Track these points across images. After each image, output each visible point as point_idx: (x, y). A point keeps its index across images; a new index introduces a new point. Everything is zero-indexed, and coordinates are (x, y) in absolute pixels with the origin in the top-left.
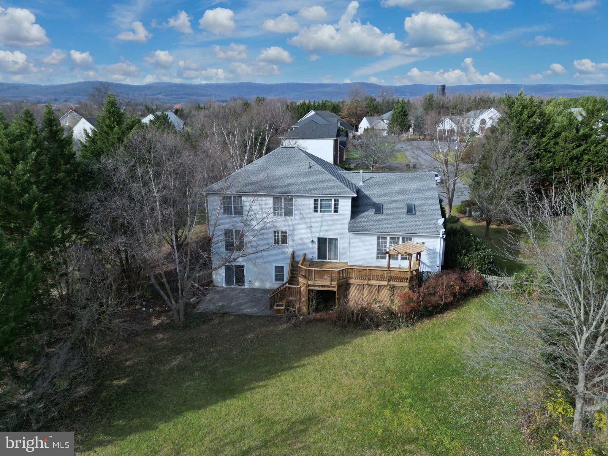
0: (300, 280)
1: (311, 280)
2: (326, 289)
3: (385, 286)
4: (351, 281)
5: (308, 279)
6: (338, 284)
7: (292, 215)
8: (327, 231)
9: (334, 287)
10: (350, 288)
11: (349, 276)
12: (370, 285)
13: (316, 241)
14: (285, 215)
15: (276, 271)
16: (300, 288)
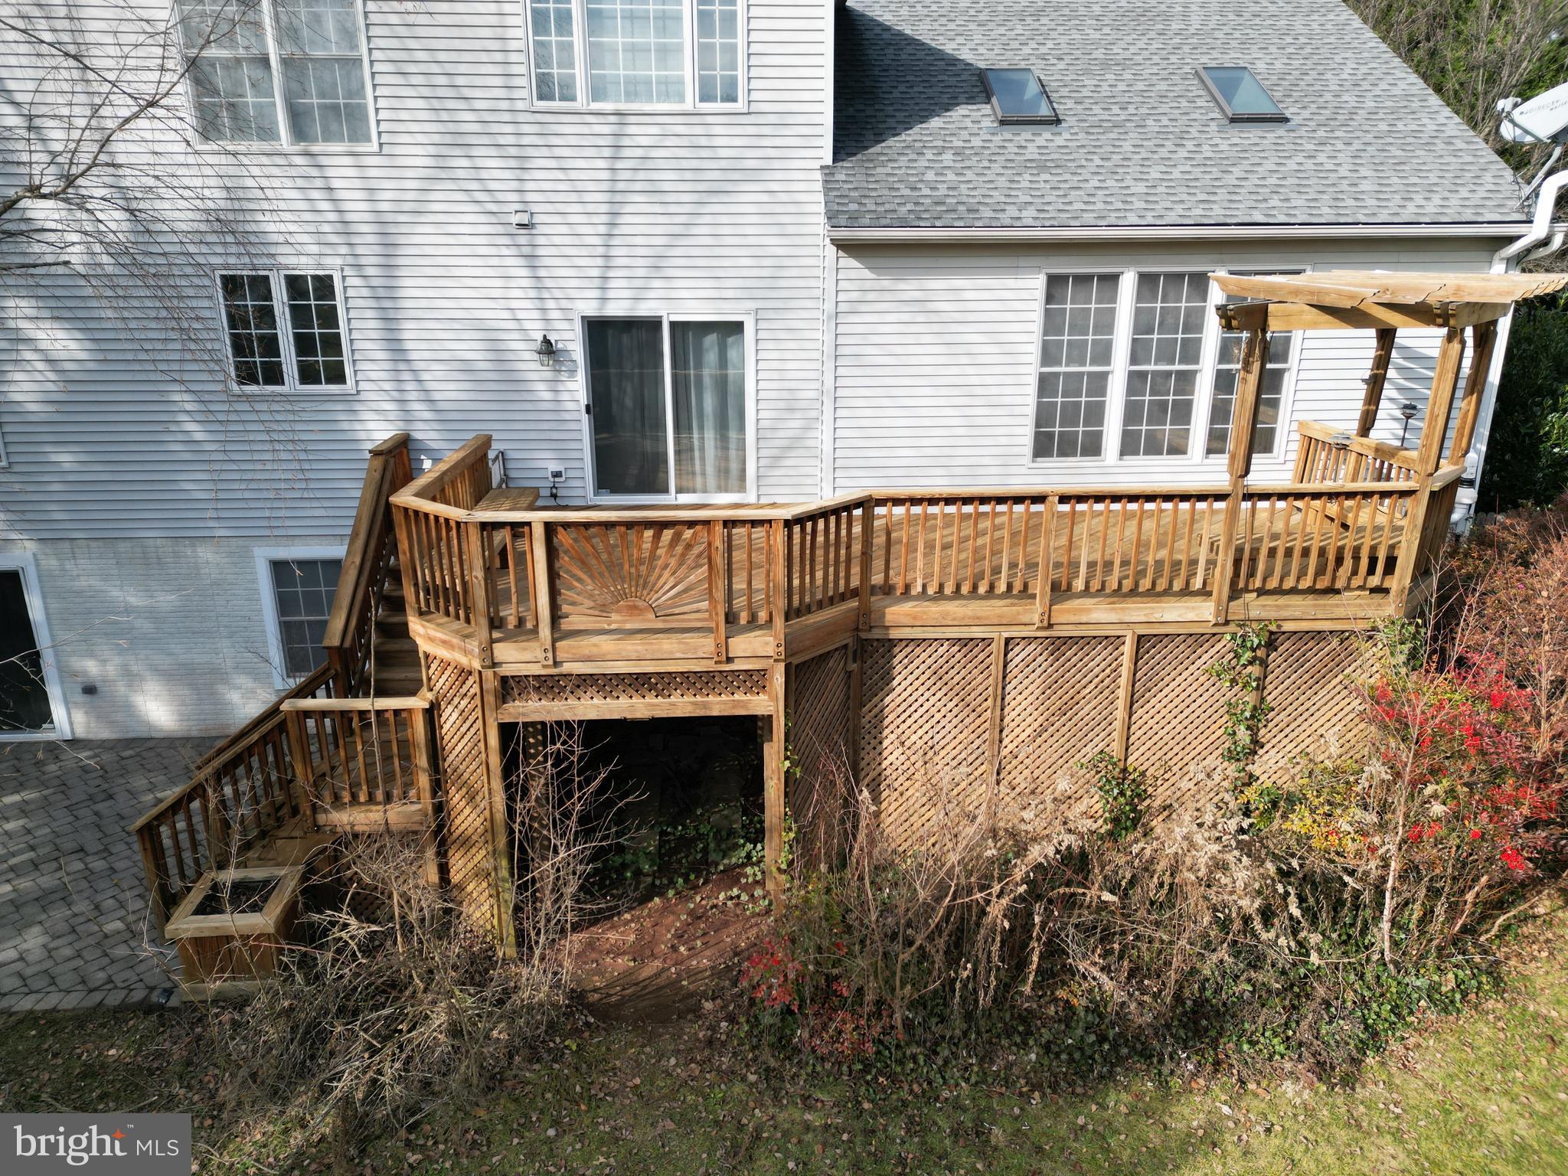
0: (423, 646)
1: (523, 630)
2: (680, 705)
3: (1198, 640)
4: (899, 616)
5: (496, 623)
6: (791, 646)
7: (359, 134)
8: (657, 266)
9: (755, 680)
10: (887, 678)
11: (877, 579)
12: (1059, 645)
13: (575, 345)
14: (300, 130)
15: (285, 604)
16: (432, 713)
